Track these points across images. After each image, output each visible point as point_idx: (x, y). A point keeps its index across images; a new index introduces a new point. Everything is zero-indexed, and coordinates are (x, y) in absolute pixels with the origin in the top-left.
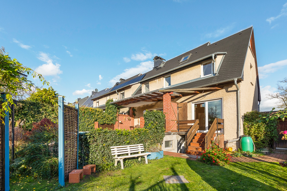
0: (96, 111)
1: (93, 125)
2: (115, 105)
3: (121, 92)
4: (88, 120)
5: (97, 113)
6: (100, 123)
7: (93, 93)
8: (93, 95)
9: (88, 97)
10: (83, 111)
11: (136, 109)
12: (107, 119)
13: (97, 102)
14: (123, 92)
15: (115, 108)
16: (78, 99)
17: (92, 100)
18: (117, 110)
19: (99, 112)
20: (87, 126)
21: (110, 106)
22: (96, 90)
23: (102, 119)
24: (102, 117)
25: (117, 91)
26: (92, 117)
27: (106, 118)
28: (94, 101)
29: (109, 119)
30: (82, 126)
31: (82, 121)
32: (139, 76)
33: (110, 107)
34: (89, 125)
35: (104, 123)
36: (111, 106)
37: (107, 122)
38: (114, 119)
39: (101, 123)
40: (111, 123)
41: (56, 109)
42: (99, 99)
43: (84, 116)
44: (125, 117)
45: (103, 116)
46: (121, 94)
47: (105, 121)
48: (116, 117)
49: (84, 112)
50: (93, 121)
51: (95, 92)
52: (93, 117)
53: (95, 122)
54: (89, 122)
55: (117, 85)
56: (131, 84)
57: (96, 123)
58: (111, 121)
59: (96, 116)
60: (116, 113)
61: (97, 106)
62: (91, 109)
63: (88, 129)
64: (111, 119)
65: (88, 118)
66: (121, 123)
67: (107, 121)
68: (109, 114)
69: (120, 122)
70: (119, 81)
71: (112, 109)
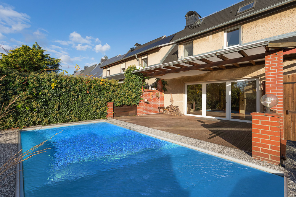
0: (110, 84)
1: (106, 108)
2: (140, 75)
3: (143, 58)
4: (97, 101)
5: (112, 89)
6: (116, 105)
7: (102, 60)
8: (102, 63)
9: (96, 65)
10: (87, 85)
11: (167, 81)
12: (128, 98)
13: (108, 71)
14: (146, 57)
15: (140, 80)
16: (85, 67)
17: (101, 68)
18: (142, 84)
19: (115, 85)
20: (94, 111)
21: (131, 76)
22: (106, 57)
23: (120, 97)
24: (120, 95)
25: (137, 55)
26: (103, 94)
27: (125, 96)
28: (104, 69)
29: (130, 97)
30: (85, 112)
31: (85, 102)
32: (163, 38)
33: (132, 78)
34: (97, 108)
35: (122, 104)
36: (134, 77)
37: (127, 103)
38: (137, 97)
39: (118, 105)
40: (133, 103)
41: (32, 81)
42: (110, 67)
43: (90, 93)
44: (152, 93)
45: (121, 92)
46: (143, 59)
47: (124, 100)
48: (141, 94)
49: (90, 87)
50: (104, 102)
51: (104, 60)
52: (106, 94)
53: (109, 104)
54: (99, 104)
55: (132, 51)
56: (160, 46)
57: (111, 104)
58: (133, 100)
59: (110, 93)
60: (141, 87)
61: (108, 76)
62: (103, 82)
63: (97, 115)
64: (133, 97)
65: (97, 97)
66: (147, 103)
67: (128, 100)
68: (131, 89)
69: (146, 101)
70: (134, 47)
71: (135, 81)
